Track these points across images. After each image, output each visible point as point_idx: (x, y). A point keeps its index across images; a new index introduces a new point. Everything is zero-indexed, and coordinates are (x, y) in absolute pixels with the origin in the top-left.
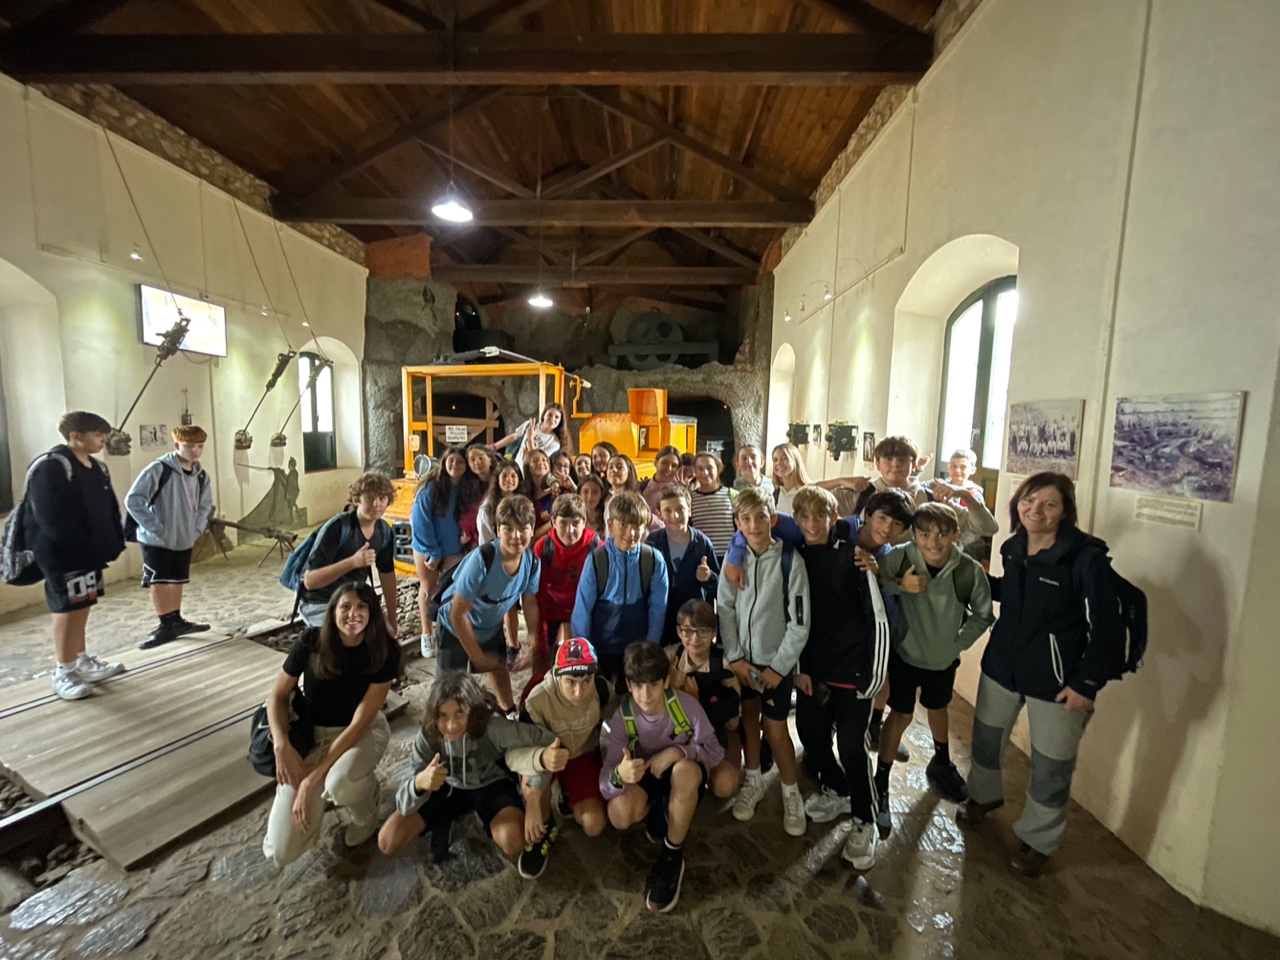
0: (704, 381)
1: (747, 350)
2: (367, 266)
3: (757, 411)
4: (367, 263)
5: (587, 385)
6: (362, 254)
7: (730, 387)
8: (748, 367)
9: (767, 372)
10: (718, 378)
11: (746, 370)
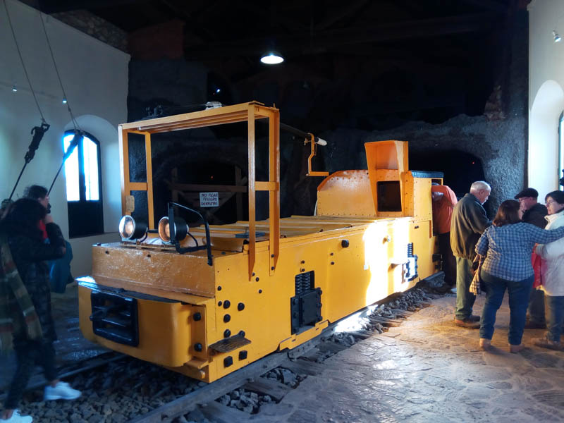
0: (450, 134)
1: (499, 97)
2: (129, 53)
3: (514, 162)
4: (128, 50)
5: (322, 142)
6: (125, 42)
7: (481, 138)
8: (501, 115)
9: (523, 119)
10: (467, 130)
11: (499, 119)
